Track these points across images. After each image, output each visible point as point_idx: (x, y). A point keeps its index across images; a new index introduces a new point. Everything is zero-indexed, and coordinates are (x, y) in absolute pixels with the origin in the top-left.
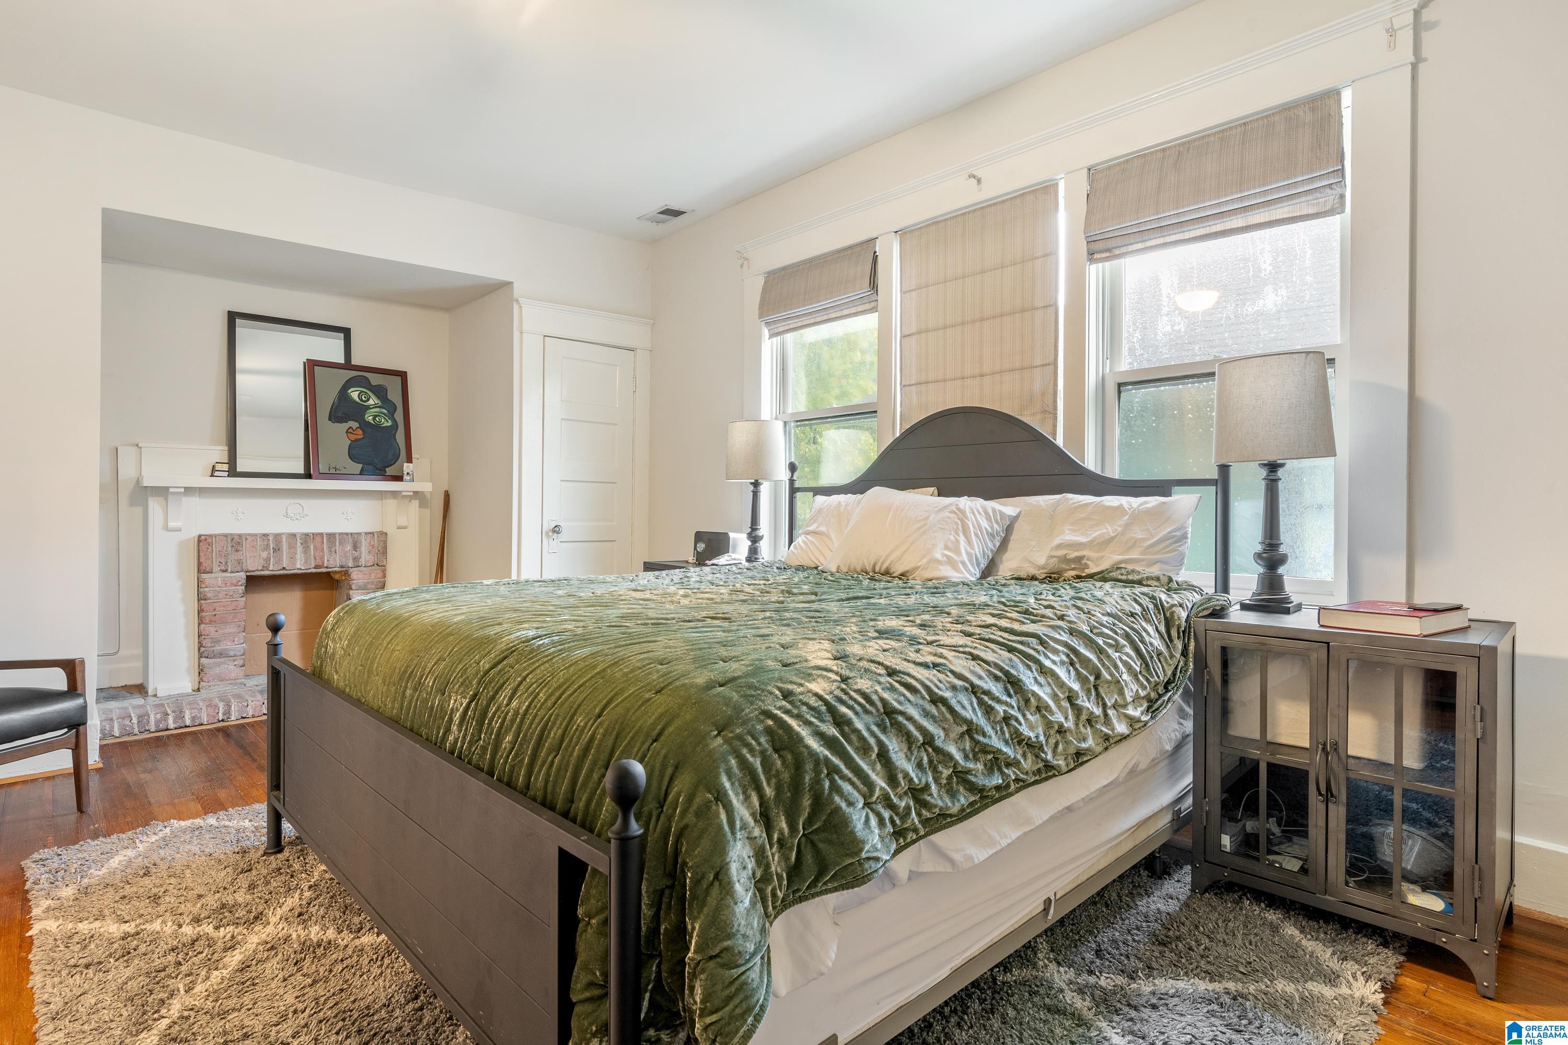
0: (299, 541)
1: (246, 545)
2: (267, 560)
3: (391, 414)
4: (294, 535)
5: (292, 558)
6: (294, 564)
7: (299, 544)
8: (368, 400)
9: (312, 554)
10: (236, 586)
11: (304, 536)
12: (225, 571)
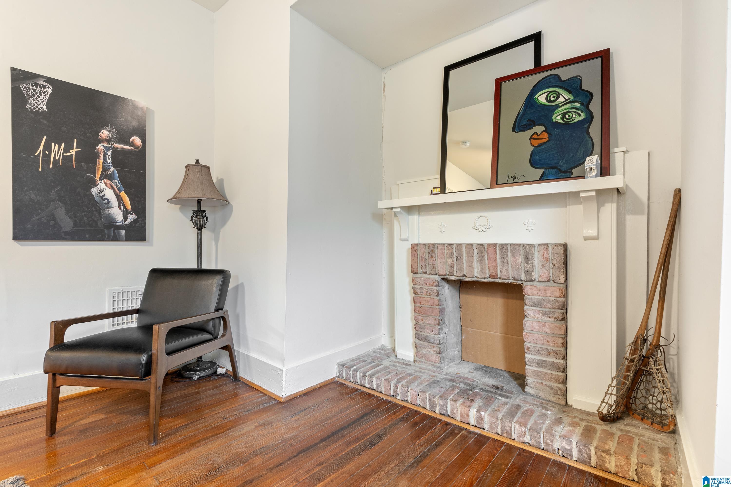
0: (475, 251)
1: (438, 252)
2: (452, 266)
3: (586, 106)
4: (472, 245)
5: (471, 266)
6: (472, 272)
7: (475, 254)
8: (558, 98)
9: (487, 264)
10: (432, 286)
11: (479, 246)
12: (425, 273)
